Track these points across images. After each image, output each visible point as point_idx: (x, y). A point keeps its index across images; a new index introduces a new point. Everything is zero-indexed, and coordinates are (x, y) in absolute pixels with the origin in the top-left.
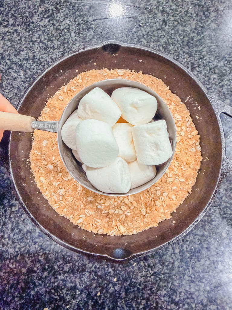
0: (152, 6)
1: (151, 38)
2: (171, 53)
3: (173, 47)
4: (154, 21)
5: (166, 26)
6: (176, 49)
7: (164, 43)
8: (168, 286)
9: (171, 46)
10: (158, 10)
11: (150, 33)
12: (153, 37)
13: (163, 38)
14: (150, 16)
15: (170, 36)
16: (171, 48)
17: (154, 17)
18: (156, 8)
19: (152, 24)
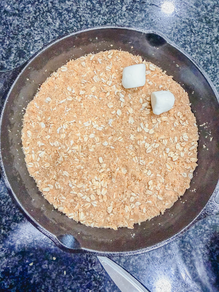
0: (213, 17)
1: (197, 48)
2: (208, 72)
3: (213, 67)
4: (207, 33)
5: (216, 44)
6: (215, 71)
7: (206, 60)
8: (99, 288)
9: (212, 65)
10: (217, 25)
11: (198, 43)
12: (199, 49)
13: (208, 54)
14: (207, 27)
15: (216, 55)
16: (210, 68)
17: (209, 30)
18: (216, 22)
19: (204, 35)
